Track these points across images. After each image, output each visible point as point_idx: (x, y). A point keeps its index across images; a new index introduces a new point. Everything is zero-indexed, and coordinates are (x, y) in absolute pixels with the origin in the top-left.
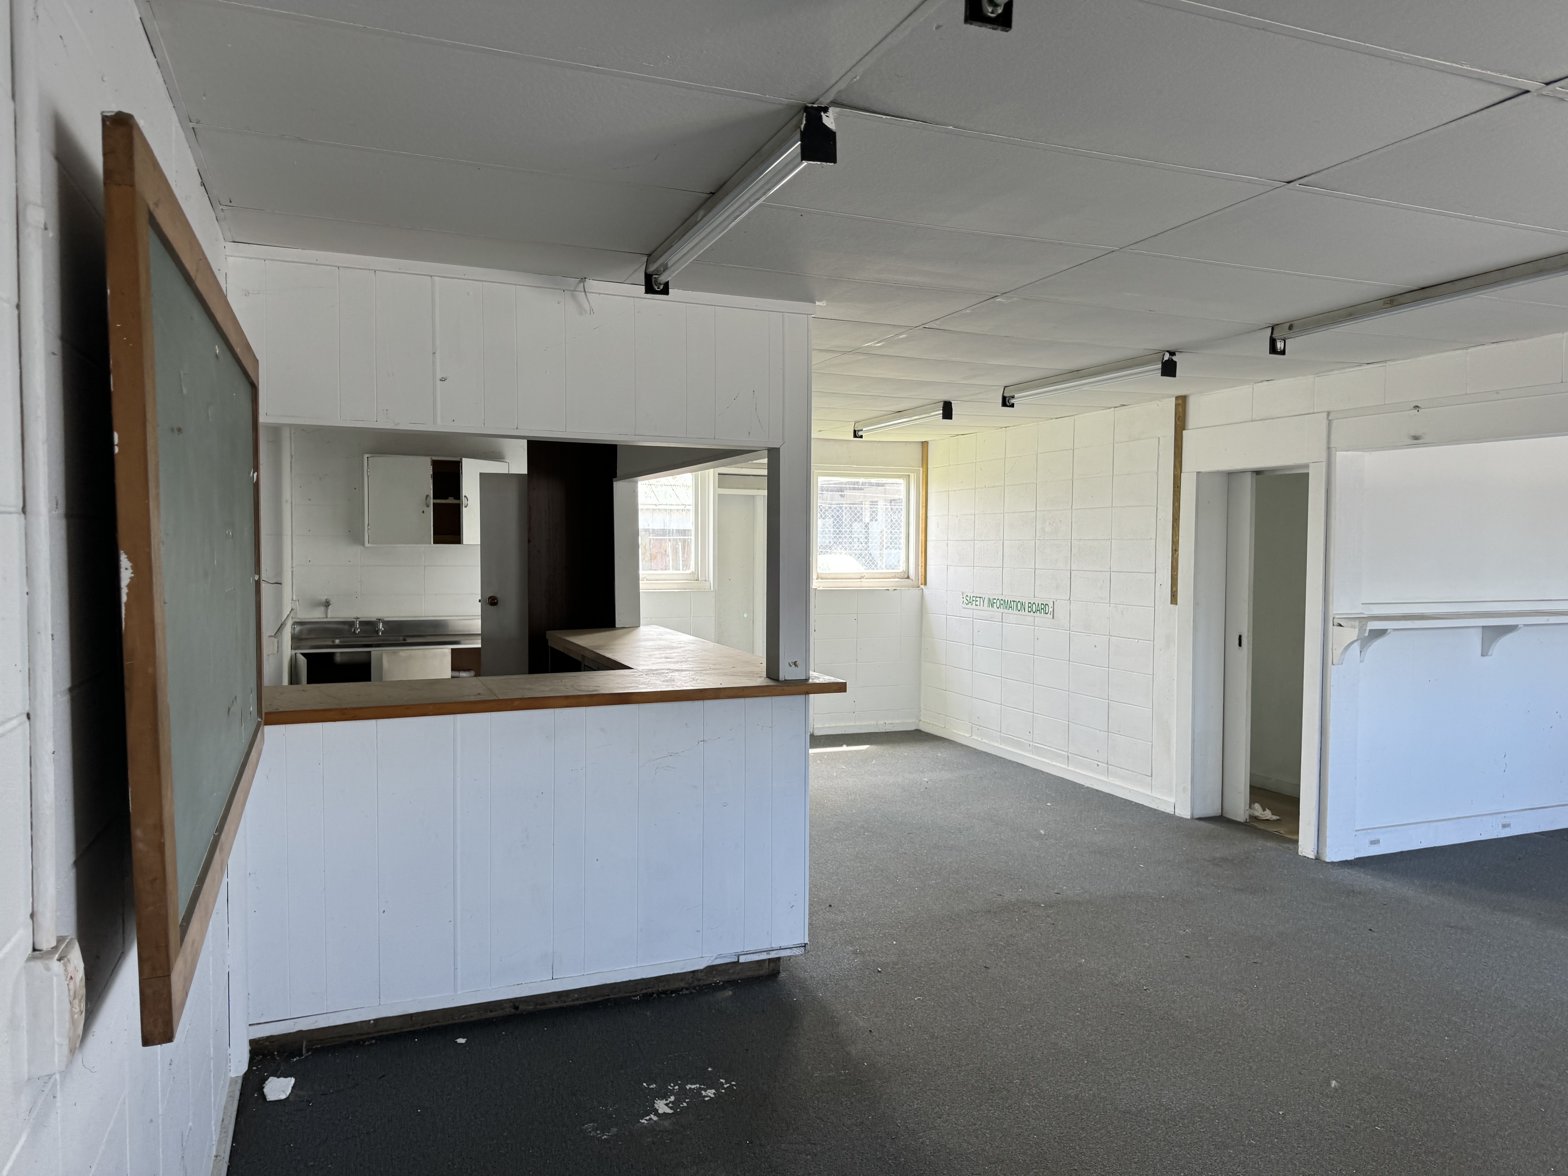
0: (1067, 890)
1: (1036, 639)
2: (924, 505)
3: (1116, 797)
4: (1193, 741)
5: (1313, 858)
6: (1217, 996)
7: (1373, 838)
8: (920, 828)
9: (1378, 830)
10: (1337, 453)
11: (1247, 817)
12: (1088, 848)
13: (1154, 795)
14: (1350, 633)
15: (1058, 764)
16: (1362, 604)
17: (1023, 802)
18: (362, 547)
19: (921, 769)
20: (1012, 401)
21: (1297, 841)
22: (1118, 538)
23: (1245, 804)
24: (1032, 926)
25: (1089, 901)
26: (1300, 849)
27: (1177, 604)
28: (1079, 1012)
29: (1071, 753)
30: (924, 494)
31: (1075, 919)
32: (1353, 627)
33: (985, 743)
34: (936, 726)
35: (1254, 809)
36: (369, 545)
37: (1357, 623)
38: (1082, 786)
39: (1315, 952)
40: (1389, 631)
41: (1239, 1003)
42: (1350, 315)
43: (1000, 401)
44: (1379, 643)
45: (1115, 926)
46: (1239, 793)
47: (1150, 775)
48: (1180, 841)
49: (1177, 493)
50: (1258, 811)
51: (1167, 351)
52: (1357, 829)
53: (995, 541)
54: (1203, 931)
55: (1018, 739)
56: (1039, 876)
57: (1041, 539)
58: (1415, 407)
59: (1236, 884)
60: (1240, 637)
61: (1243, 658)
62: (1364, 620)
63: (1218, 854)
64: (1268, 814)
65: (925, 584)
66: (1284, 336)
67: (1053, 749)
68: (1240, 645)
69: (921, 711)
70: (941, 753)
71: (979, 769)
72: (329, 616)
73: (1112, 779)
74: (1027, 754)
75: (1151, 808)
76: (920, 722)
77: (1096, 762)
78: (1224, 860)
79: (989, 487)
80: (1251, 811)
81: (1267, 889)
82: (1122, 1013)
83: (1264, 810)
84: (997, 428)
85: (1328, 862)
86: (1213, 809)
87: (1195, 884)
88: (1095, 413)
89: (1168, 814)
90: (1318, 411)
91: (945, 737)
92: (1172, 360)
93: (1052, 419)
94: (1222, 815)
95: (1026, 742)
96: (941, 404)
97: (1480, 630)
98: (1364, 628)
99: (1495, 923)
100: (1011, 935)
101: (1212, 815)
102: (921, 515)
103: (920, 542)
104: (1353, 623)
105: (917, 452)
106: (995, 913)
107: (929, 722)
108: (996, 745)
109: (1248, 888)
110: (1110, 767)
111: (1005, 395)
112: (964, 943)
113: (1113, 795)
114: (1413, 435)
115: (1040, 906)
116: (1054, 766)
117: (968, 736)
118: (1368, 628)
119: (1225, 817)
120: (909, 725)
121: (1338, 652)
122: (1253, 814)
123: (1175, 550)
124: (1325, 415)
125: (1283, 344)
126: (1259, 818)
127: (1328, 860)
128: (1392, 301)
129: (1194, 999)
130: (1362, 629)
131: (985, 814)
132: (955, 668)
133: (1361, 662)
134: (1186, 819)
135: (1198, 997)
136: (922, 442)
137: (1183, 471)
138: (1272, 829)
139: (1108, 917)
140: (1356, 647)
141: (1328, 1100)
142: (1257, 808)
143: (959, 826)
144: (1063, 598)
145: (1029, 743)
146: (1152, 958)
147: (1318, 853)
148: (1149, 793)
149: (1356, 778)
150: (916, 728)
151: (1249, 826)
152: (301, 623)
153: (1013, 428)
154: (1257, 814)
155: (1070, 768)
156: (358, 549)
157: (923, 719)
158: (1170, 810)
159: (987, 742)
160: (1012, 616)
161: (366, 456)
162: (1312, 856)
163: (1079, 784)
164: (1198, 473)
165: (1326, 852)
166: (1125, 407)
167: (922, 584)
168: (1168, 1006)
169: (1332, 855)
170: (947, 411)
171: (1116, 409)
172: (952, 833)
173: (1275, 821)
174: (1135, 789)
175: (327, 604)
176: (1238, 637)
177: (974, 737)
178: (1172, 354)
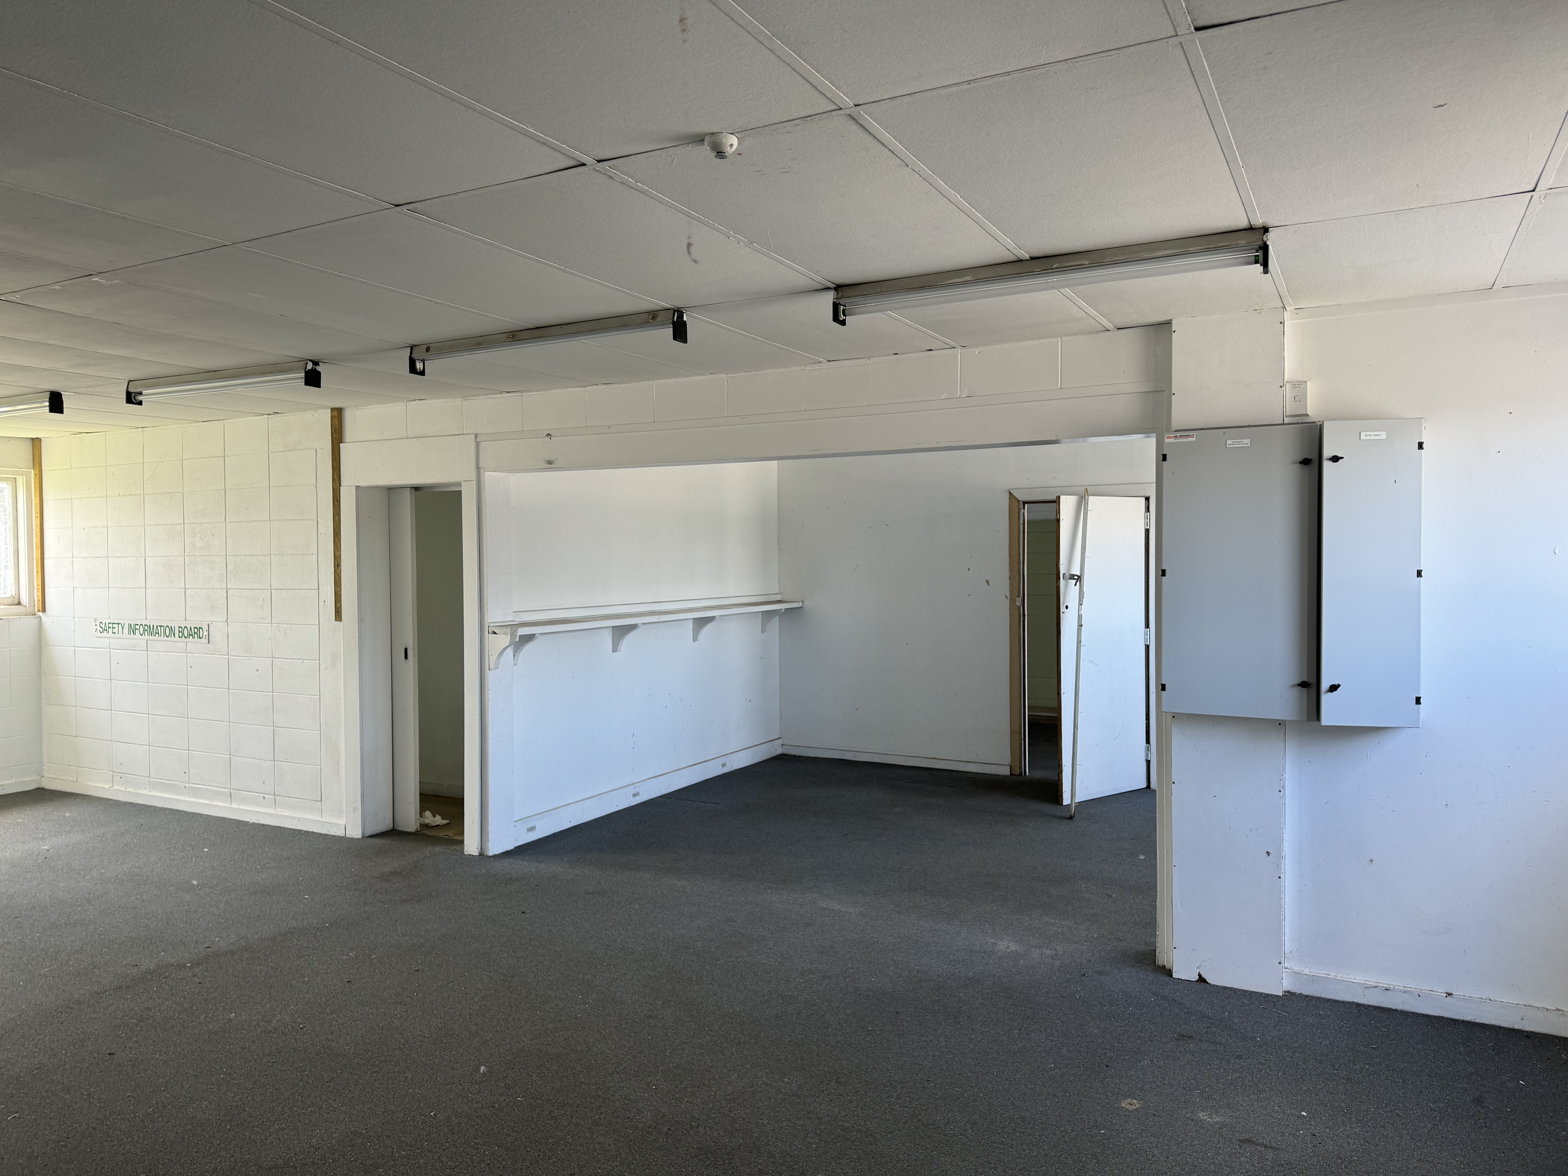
0: (219, 941)
1: (189, 667)
2: (38, 515)
3: (284, 828)
4: (362, 759)
5: (477, 854)
6: (377, 1015)
7: (530, 825)
8: (34, 907)
9: (534, 817)
10: (486, 473)
11: (418, 826)
12: (248, 890)
13: (324, 819)
14: (503, 640)
15: (219, 804)
16: (514, 612)
17: (174, 853)
19: (41, 836)
20: (140, 398)
21: (463, 841)
22: (277, 553)
23: (416, 814)
24: (174, 991)
25: (245, 947)
26: (466, 848)
27: (341, 621)
28: (224, 1073)
29: (233, 789)
30: (38, 502)
31: (226, 972)
32: (505, 634)
33: (130, 792)
34: (65, 780)
35: (426, 818)
37: (508, 630)
38: (246, 823)
39: (473, 946)
40: (536, 635)
41: (398, 1016)
42: (479, 344)
43: (124, 396)
44: (529, 647)
45: (272, 968)
46: (410, 804)
47: (320, 800)
48: (349, 863)
49: (337, 507)
50: (430, 818)
51: (310, 360)
52: (515, 819)
53: (135, 558)
54: (367, 952)
55: (172, 782)
56: (187, 932)
57: (191, 554)
58: (547, 435)
59: (403, 896)
60: (406, 650)
61: (409, 671)
62: (514, 627)
63: (388, 869)
64: (438, 820)
65: (44, 610)
66: (423, 357)
67: (213, 788)
68: (406, 657)
69: (43, 764)
70: (69, 812)
71: (121, 824)
73: (280, 810)
74: (182, 798)
75: (321, 834)
76: (43, 779)
77: (262, 795)
78: (393, 873)
79: (124, 495)
80: (422, 819)
81: (433, 894)
82: (274, 1060)
83: (434, 816)
84: (132, 428)
85: (491, 856)
86: (385, 824)
87: (363, 904)
88: (247, 419)
89: (339, 837)
90: (467, 433)
91: (73, 791)
92: (315, 369)
93: (198, 422)
94: (393, 828)
95: (182, 784)
96: (48, 395)
97: (610, 630)
98: (515, 634)
99: (624, 882)
100: (146, 1009)
101: (384, 830)
102: (34, 528)
103: (35, 561)
104: (505, 630)
105: (26, 452)
106: (128, 987)
107: (55, 777)
108: (144, 792)
109: (414, 897)
110: (277, 797)
111: (130, 390)
112: (83, 1032)
113: (281, 827)
114: (547, 459)
115: (185, 966)
116: (215, 806)
117: (107, 786)
118: (518, 634)
119: (396, 830)
120: (27, 783)
121: (493, 658)
122: (424, 822)
123: (337, 565)
124: (473, 437)
125: (422, 364)
126: (430, 825)
127: (490, 854)
128: (514, 336)
129: (353, 1023)
130: (513, 635)
131: (124, 876)
132: (88, 708)
133: (514, 665)
134: (358, 839)
135: (357, 1021)
136: (32, 439)
137: (342, 484)
138: (441, 834)
139: (265, 960)
140: (510, 651)
141: (477, 1087)
142: (427, 816)
143: (87, 896)
144: (219, 620)
145: (185, 784)
146: (311, 992)
147: (481, 849)
148: (319, 818)
149: (513, 773)
150: (37, 787)
151: (420, 835)
153: (151, 429)
154: (427, 821)
155: (233, 806)
157: (46, 775)
158: (340, 833)
159: (131, 790)
160: (160, 643)
162: (475, 853)
163: (243, 821)
164: (357, 487)
165: (488, 847)
166: (279, 415)
167: (39, 611)
168: (326, 1039)
169: (494, 848)
170: (56, 403)
171: (270, 416)
172: (78, 906)
173: (444, 825)
174: (305, 817)
176: (404, 650)
177: (115, 787)
178: (316, 363)
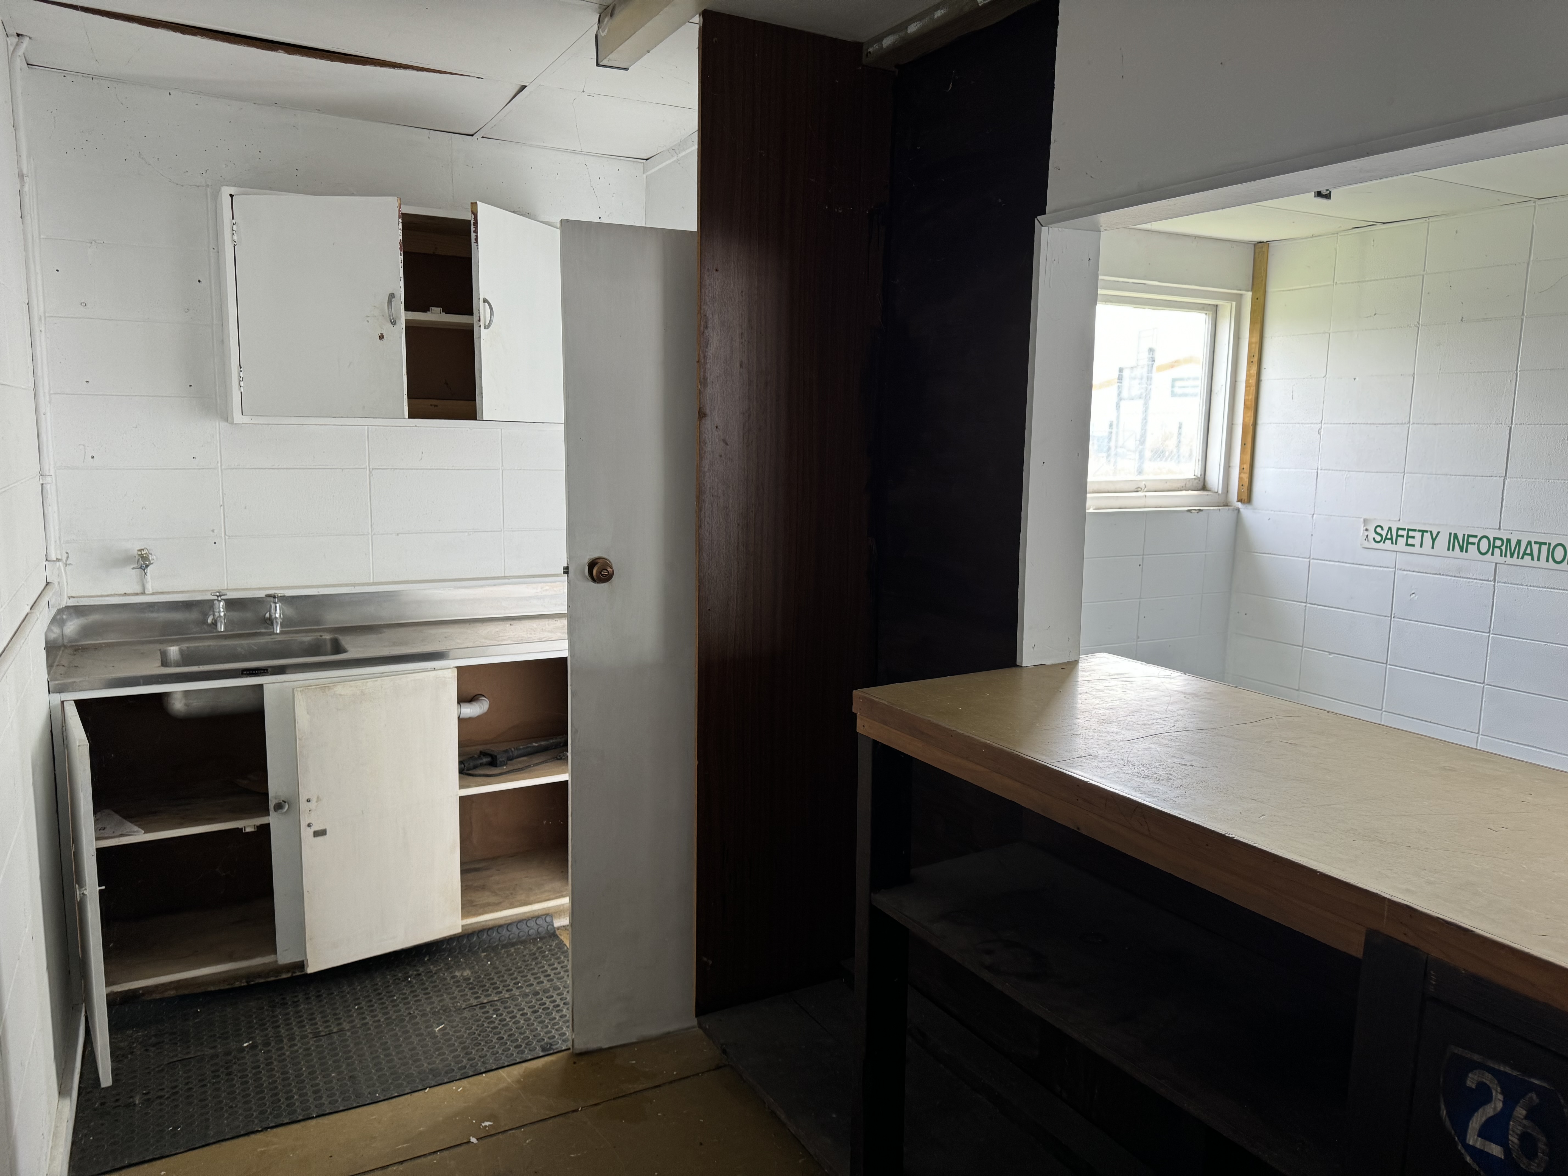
18: (223, 424)
30: (1255, 340)
36: (246, 419)
65: (1248, 500)
72: (149, 588)
103: (1240, 427)
136: (1258, 244)
152: (78, 610)
156: (214, 427)
161: (226, 191)
167: (1239, 500)
175: (143, 561)
